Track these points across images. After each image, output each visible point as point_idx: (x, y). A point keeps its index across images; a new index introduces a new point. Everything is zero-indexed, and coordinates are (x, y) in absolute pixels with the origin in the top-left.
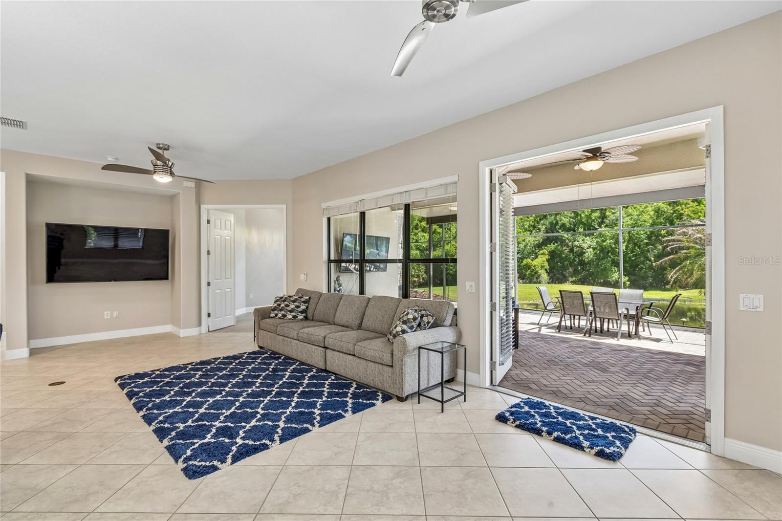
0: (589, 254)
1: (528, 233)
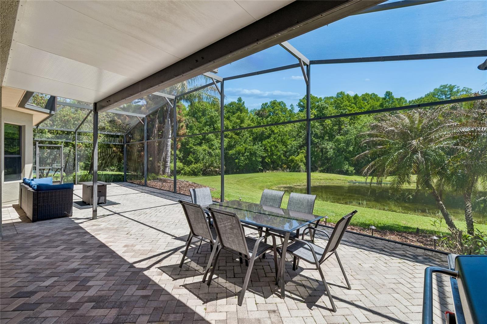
0: (331, 153)
1: (294, 139)
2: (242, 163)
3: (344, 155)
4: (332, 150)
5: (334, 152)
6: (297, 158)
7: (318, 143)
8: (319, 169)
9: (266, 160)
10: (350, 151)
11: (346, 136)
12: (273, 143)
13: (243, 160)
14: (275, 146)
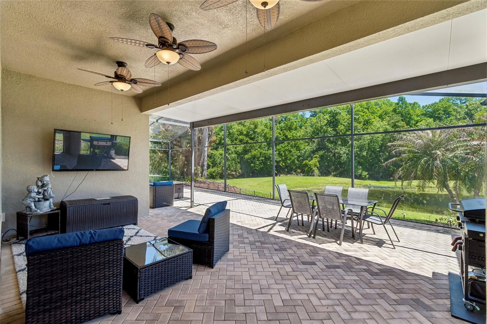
1: (307, 144)
2: (257, 167)
3: (357, 160)
4: (345, 155)
5: (348, 157)
6: (310, 163)
7: (331, 148)
8: (333, 174)
9: (280, 164)
10: (364, 156)
11: (360, 141)
12: (287, 148)
13: (258, 165)
14: (289, 150)
